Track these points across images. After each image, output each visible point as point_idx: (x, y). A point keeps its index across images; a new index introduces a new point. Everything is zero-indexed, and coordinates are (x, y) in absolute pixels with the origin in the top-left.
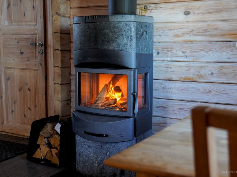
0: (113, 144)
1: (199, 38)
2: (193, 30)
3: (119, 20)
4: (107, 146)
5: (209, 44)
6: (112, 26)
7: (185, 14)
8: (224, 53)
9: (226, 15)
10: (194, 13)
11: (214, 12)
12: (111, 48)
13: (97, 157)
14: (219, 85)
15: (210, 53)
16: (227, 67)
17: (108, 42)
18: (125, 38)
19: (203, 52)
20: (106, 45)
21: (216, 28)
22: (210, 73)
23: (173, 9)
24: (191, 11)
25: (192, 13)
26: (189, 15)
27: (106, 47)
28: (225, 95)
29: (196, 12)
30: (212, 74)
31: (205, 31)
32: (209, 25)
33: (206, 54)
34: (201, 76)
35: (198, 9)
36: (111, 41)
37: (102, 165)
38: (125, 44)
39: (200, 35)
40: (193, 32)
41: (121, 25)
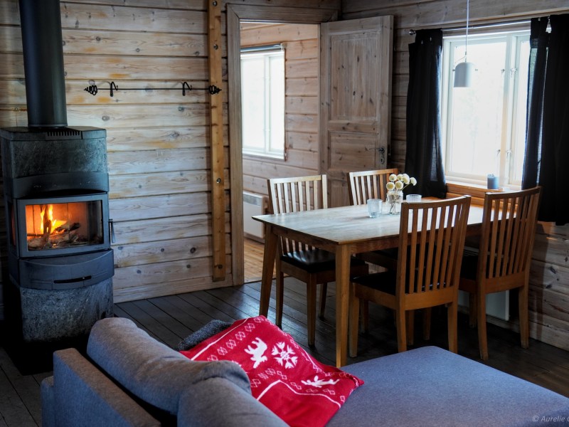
0: (93, 287)
1: (122, 148)
2: (114, 139)
3: (94, 137)
4: (86, 291)
5: (134, 154)
6: (85, 144)
7: (103, 119)
8: (151, 163)
9: (149, 122)
10: (114, 119)
11: (136, 118)
12: (86, 170)
13: (71, 310)
14: (148, 198)
15: (136, 163)
16: (155, 178)
17: (82, 163)
18: (99, 158)
19: (128, 163)
20: (80, 167)
21: (140, 136)
22: (137, 186)
23: (87, 113)
24: (111, 116)
25: (111, 119)
26: (109, 121)
27: (79, 170)
28: (156, 209)
29: (117, 118)
30: (140, 187)
31: (129, 139)
32: (132, 132)
33: (131, 165)
34: (128, 191)
35: (118, 114)
36: (85, 161)
37: (79, 317)
38: (100, 164)
39: (123, 144)
40: (115, 140)
41: (95, 142)
